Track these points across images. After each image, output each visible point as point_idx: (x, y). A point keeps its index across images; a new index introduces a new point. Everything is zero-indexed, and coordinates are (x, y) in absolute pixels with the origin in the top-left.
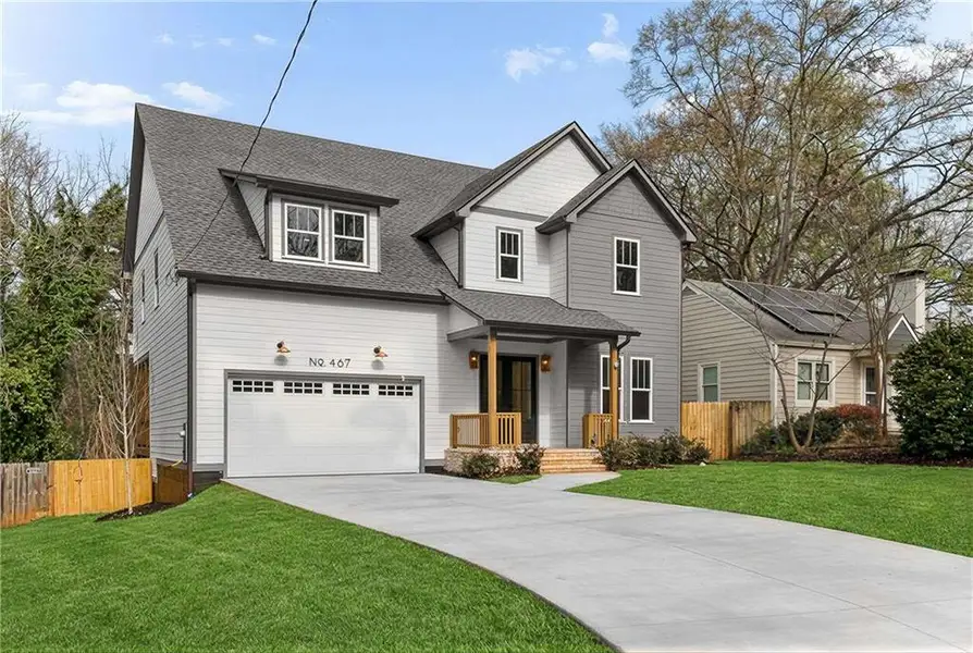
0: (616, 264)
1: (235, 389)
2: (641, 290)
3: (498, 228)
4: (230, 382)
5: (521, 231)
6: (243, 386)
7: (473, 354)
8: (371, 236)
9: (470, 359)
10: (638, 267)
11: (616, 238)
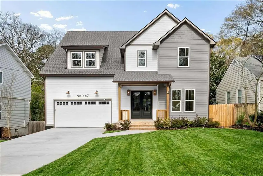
0: (179, 57)
1: (58, 104)
2: (190, 65)
3: (137, 50)
4: (56, 103)
5: (146, 50)
6: (60, 103)
7: (128, 91)
8: (97, 58)
9: (127, 93)
10: (189, 57)
11: (179, 48)
